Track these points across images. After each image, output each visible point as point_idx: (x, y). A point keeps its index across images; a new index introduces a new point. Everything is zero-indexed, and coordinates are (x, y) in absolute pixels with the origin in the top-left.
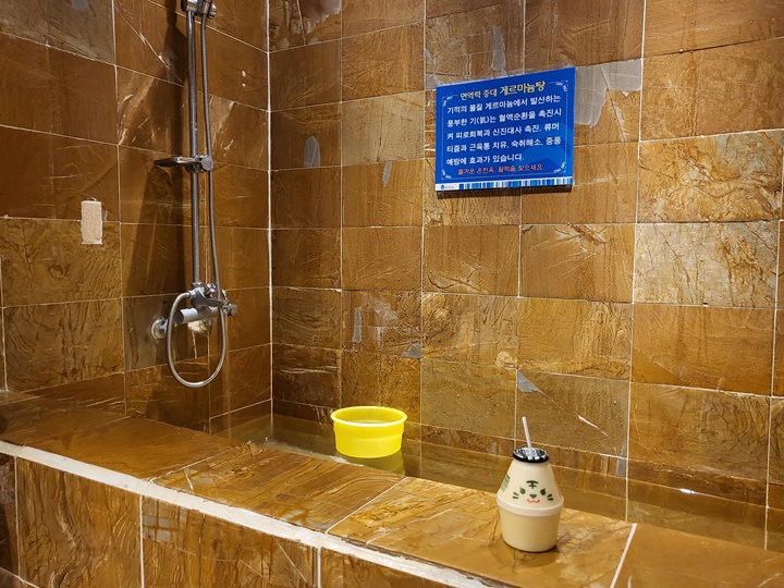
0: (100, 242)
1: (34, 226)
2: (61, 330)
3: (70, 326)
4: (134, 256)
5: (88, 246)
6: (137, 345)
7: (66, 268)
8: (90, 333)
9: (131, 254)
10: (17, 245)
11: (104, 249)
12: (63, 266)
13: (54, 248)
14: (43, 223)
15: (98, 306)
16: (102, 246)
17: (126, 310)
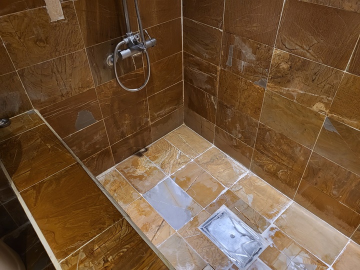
0: (63, 18)
1: (17, 18)
2: (54, 74)
3: (58, 71)
4: (87, 21)
5: (55, 22)
6: (99, 71)
7: (46, 40)
8: (70, 72)
9: (85, 20)
10: (11, 33)
11: (66, 21)
12: (43, 38)
13: (34, 29)
14: (22, 15)
15: (71, 56)
16: (65, 20)
17: (89, 54)
